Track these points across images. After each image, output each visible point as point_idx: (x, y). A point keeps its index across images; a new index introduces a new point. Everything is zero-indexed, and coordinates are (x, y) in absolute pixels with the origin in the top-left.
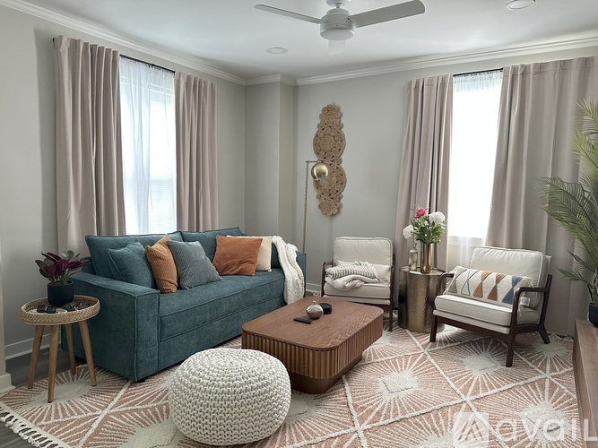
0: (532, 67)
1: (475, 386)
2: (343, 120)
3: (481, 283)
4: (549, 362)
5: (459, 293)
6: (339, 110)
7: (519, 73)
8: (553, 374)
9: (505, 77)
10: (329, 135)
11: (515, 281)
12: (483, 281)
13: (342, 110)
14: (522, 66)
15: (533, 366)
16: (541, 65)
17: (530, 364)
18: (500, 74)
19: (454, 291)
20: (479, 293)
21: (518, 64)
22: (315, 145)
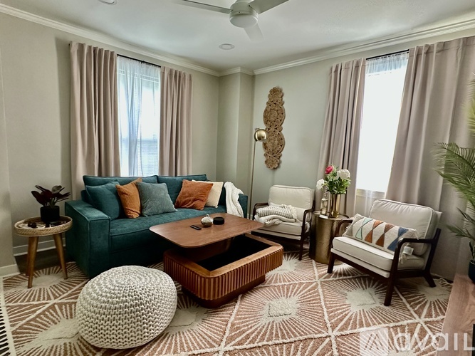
0: (435, 46)
1: (347, 321)
2: (284, 99)
3: (372, 231)
4: (427, 305)
5: (354, 237)
6: (281, 91)
7: (423, 52)
8: (427, 319)
9: (411, 56)
10: (274, 109)
11: (401, 232)
12: (373, 228)
13: (283, 91)
14: (427, 45)
15: (410, 308)
16: (445, 44)
17: (408, 306)
18: (407, 55)
19: (350, 235)
20: (369, 239)
21: (422, 45)
22: (265, 117)
